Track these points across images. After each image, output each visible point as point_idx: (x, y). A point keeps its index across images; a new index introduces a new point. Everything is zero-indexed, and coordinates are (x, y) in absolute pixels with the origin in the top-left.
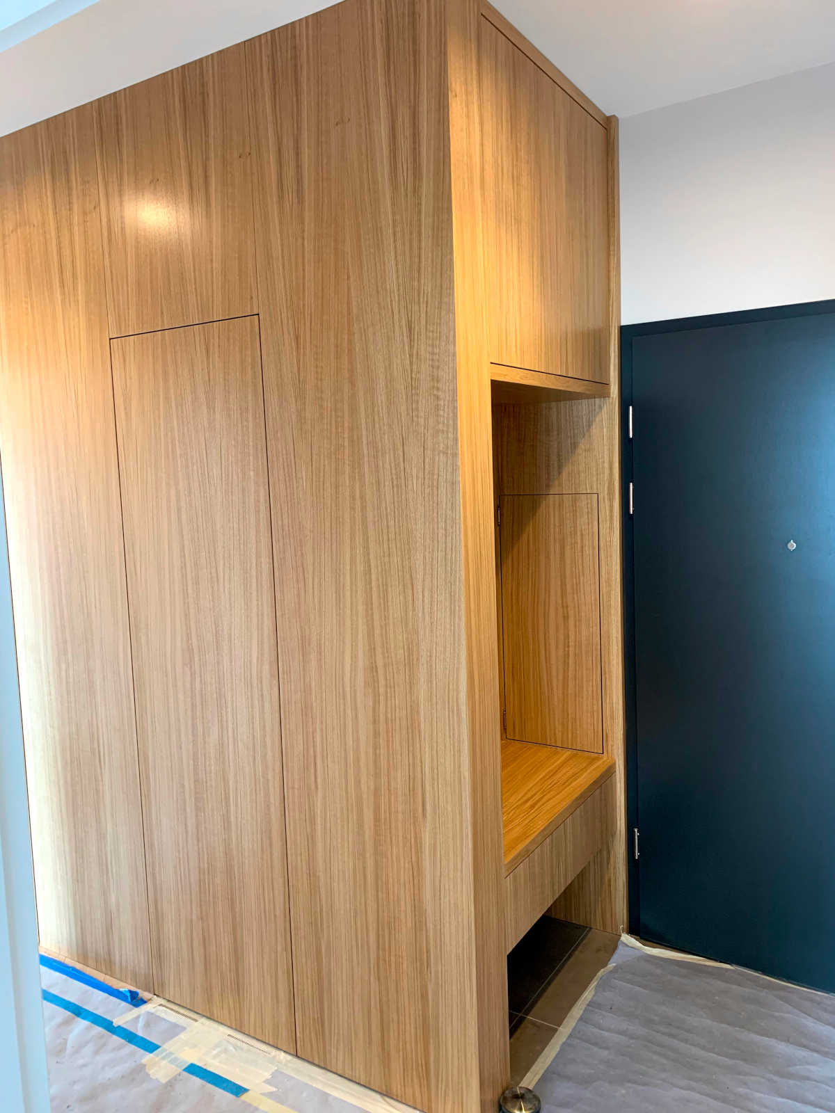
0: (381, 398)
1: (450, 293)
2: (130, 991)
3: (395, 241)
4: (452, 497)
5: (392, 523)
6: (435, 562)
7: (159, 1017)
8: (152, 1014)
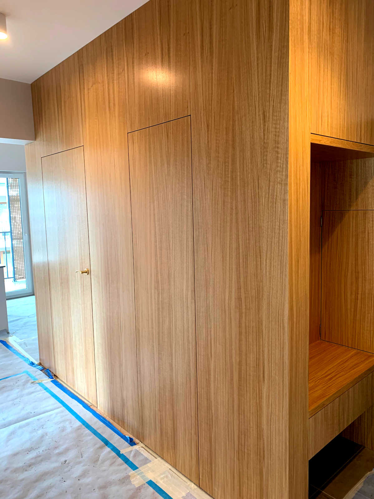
0: (248, 154)
1: (286, 94)
2: (130, 438)
3: (258, 68)
4: (284, 208)
5: (251, 222)
6: (273, 244)
7: (140, 453)
8: (138, 451)
